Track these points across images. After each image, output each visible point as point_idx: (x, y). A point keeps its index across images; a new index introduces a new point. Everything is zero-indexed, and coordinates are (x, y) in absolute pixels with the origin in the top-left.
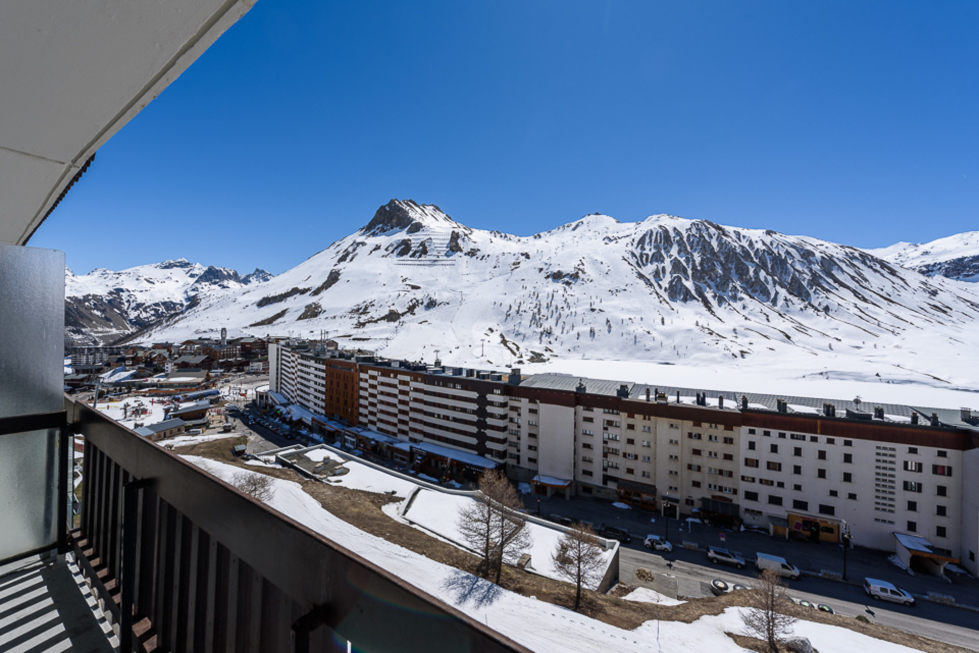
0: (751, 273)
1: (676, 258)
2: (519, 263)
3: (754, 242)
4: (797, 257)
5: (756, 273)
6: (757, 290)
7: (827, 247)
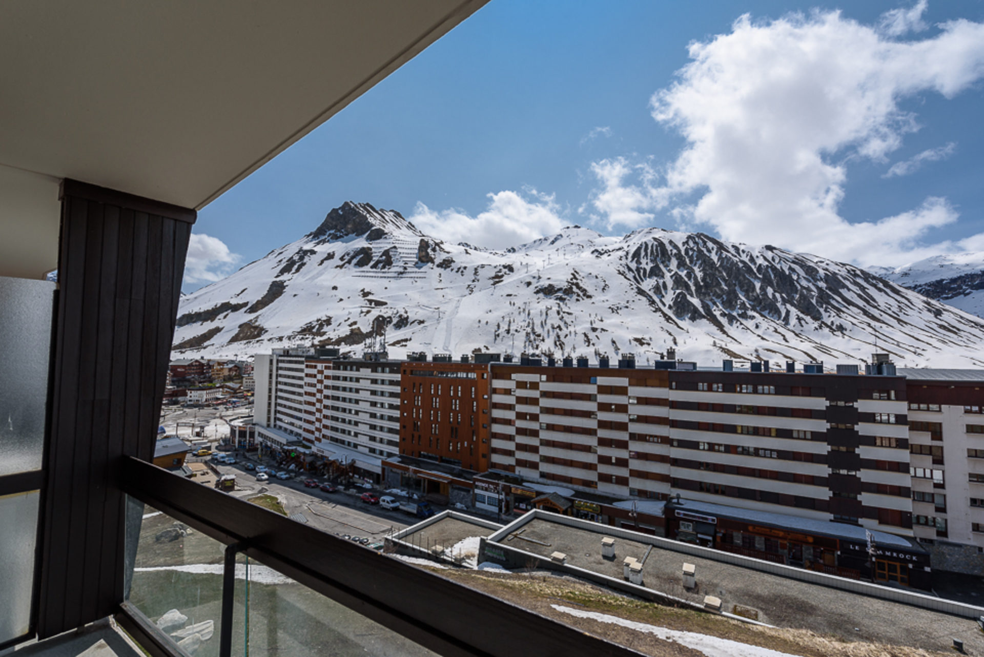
0: (758, 291)
1: (676, 272)
2: (502, 276)
3: (755, 257)
4: (802, 273)
5: (762, 288)
6: (767, 307)
7: (827, 264)
